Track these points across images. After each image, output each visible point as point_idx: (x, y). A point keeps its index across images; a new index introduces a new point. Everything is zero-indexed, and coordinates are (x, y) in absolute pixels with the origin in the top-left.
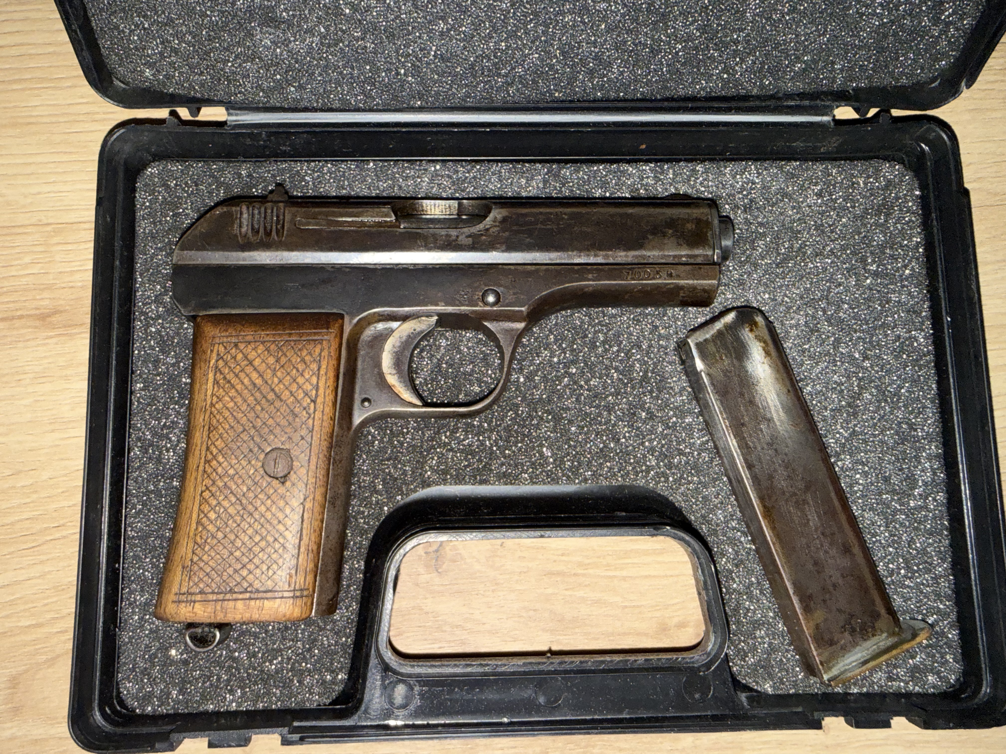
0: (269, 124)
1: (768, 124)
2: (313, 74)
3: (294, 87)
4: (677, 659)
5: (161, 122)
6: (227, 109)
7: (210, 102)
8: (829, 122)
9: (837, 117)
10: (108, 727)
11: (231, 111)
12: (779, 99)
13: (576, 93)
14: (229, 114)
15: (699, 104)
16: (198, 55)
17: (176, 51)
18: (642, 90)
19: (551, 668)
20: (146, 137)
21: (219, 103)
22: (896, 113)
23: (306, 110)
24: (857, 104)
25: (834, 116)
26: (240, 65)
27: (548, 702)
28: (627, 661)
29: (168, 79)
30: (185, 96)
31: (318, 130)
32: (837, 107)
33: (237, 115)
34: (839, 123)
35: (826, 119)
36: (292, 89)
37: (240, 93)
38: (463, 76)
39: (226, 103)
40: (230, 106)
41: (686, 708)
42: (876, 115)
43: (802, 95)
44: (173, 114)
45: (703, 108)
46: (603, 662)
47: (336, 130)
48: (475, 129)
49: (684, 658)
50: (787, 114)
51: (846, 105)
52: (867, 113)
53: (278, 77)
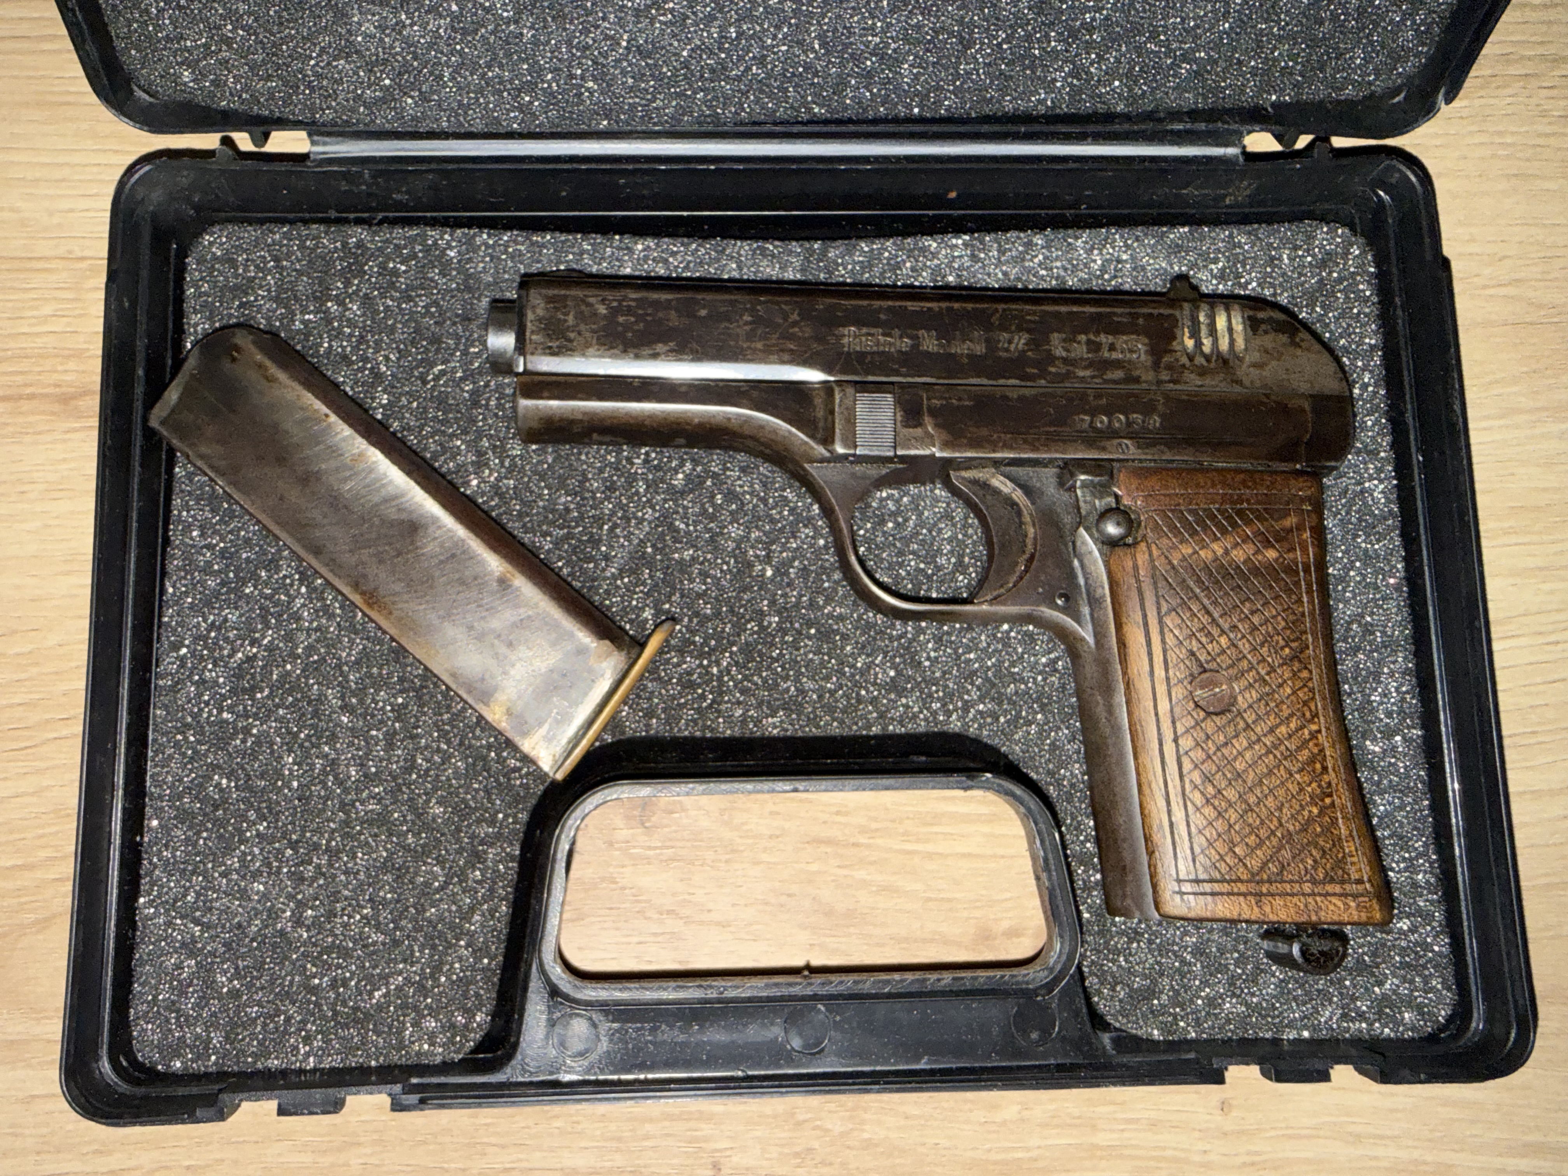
0: (374, 158)
1: (1143, 159)
2: (441, 77)
3: (412, 97)
4: (1003, 977)
5: (208, 154)
6: (310, 135)
7: (282, 123)
8: (1236, 156)
9: (1250, 149)
10: (123, 1087)
11: (316, 138)
12: (1160, 120)
13: (846, 108)
14: (313, 143)
15: (1037, 128)
16: (263, 49)
17: (228, 42)
18: (949, 104)
19: (809, 992)
20: (185, 178)
21: (296, 125)
22: (1338, 142)
23: (431, 135)
24: (1278, 128)
25: (1244, 147)
26: (329, 64)
27: (806, 1046)
28: (925, 980)
29: (218, 86)
30: (245, 113)
31: (451, 167)
32: (1249, 133)
33: (325, 144)
34: (1252, 157)
35: (1231, 151)
36: (410, 101)
37: (328, 108)
38: (673, 81)
39: (307, 124)
40: (315, 129)
41: (1018, 1054)
42: (1310, 146)
43: (1194, 114)
44: (227, 142)
45: (1042, 133)
46: (888, 982)
47: (479, 166)
48: (692, 166)
49: (1013, 976)
50: (1173, 143)
51: (1262, 130)
52: (1295, 142)
53: (387, 82)
